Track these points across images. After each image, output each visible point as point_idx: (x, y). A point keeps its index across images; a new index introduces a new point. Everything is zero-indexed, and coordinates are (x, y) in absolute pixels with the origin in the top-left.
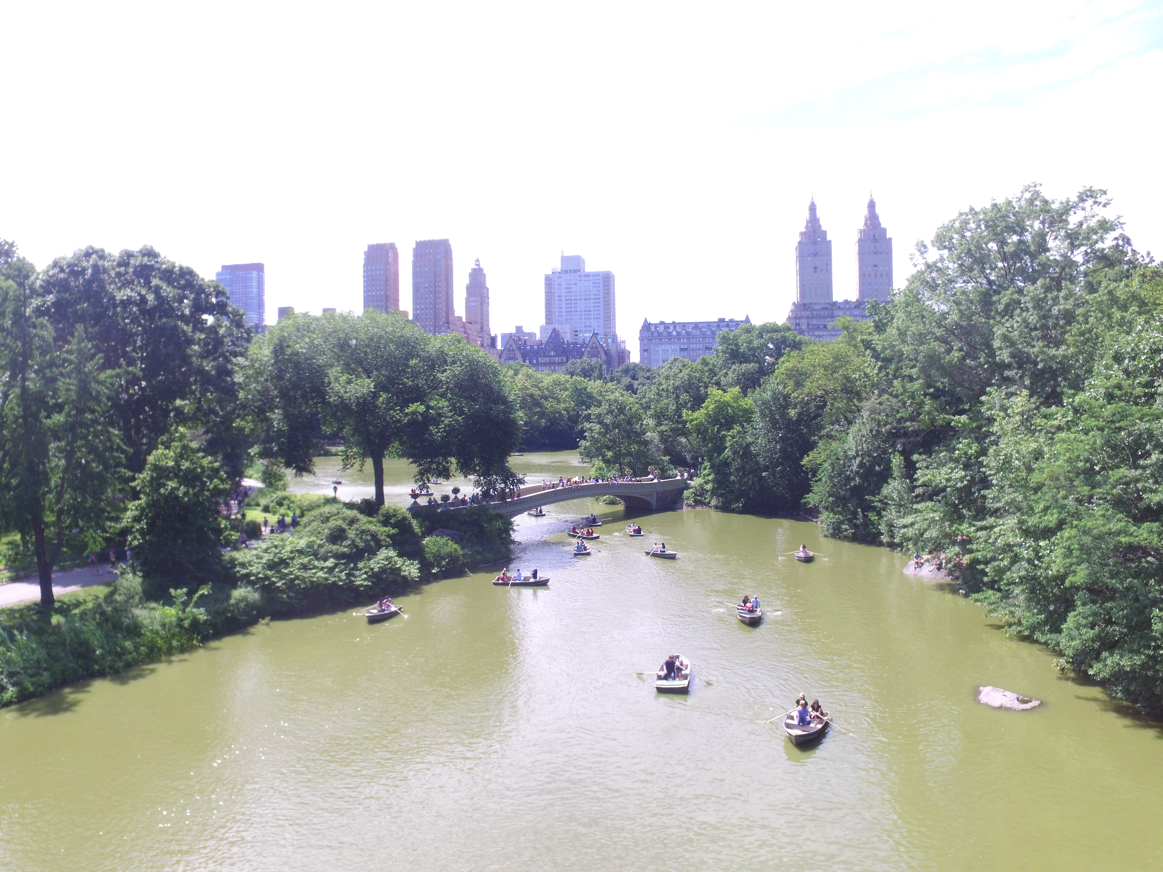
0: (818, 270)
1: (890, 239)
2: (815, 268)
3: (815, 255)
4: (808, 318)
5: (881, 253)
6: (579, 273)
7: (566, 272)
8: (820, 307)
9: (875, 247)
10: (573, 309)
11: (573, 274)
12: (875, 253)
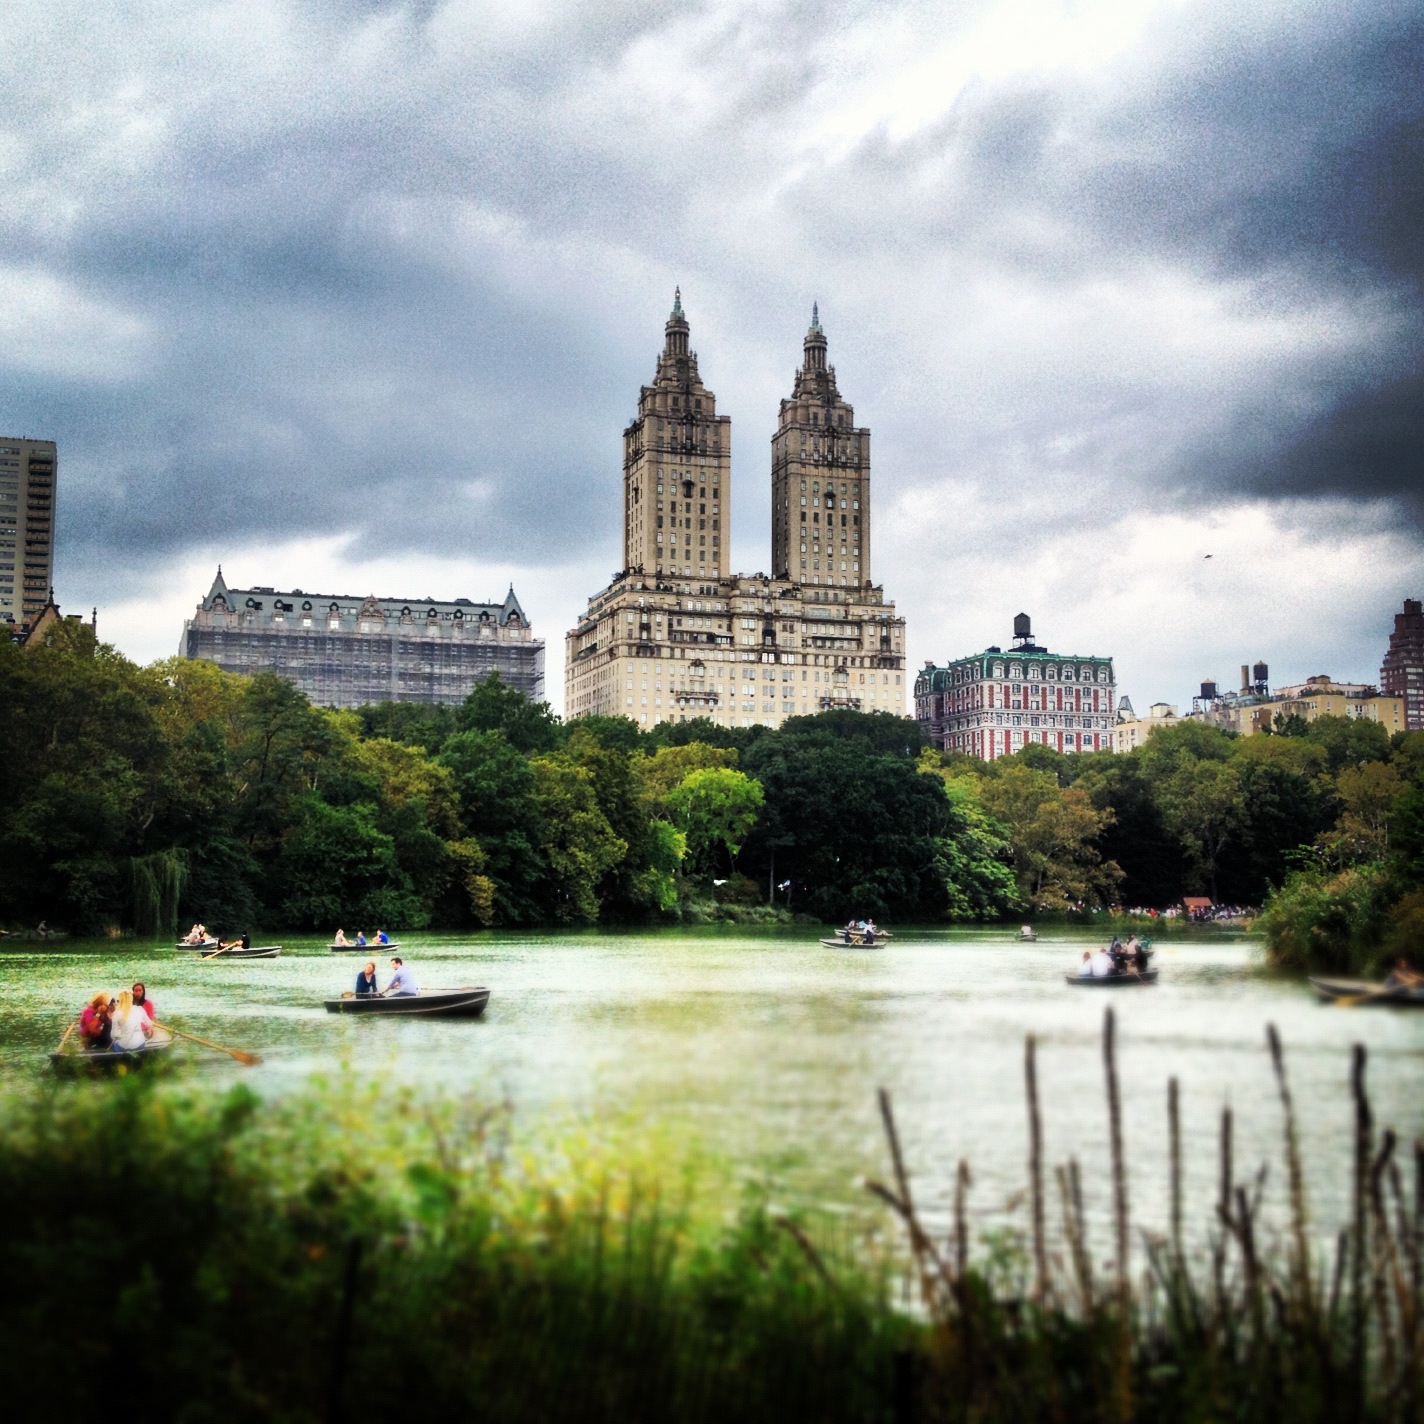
0: (696, 491)
1: (864, 434)
2: (689, 485)
3: (689, 450)
4: (671, 613)
5: (844, 466)
8: (695, 586)
9: (831, 450)
12: (830, 465)
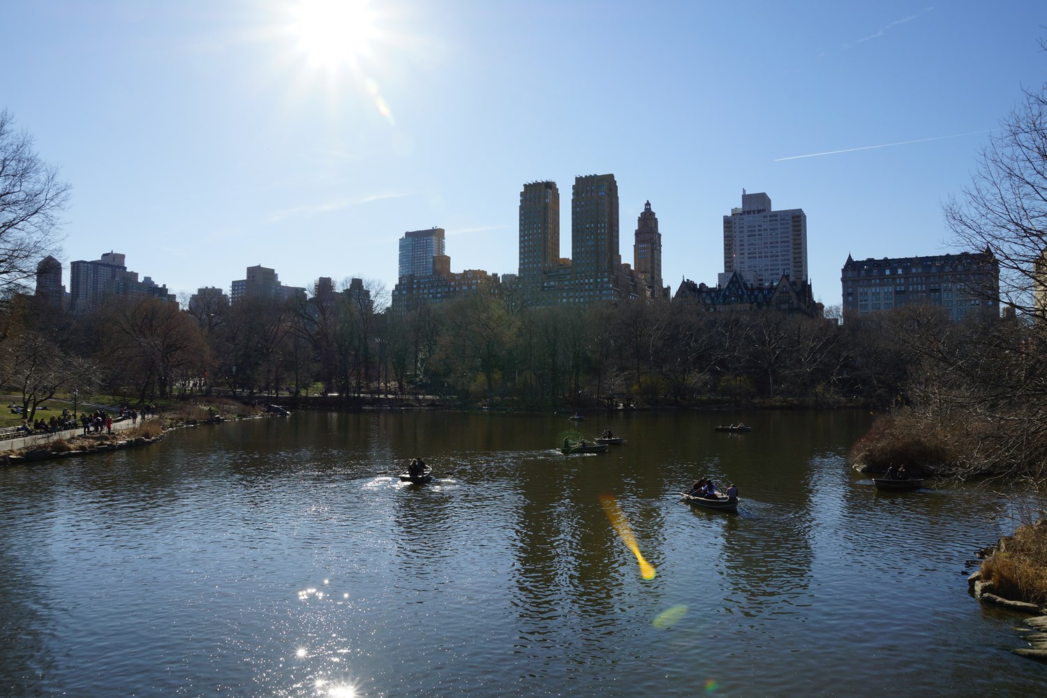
6: (764, 214)
7: (749, 212)
10: (757, 255)
11: (756, 215)
